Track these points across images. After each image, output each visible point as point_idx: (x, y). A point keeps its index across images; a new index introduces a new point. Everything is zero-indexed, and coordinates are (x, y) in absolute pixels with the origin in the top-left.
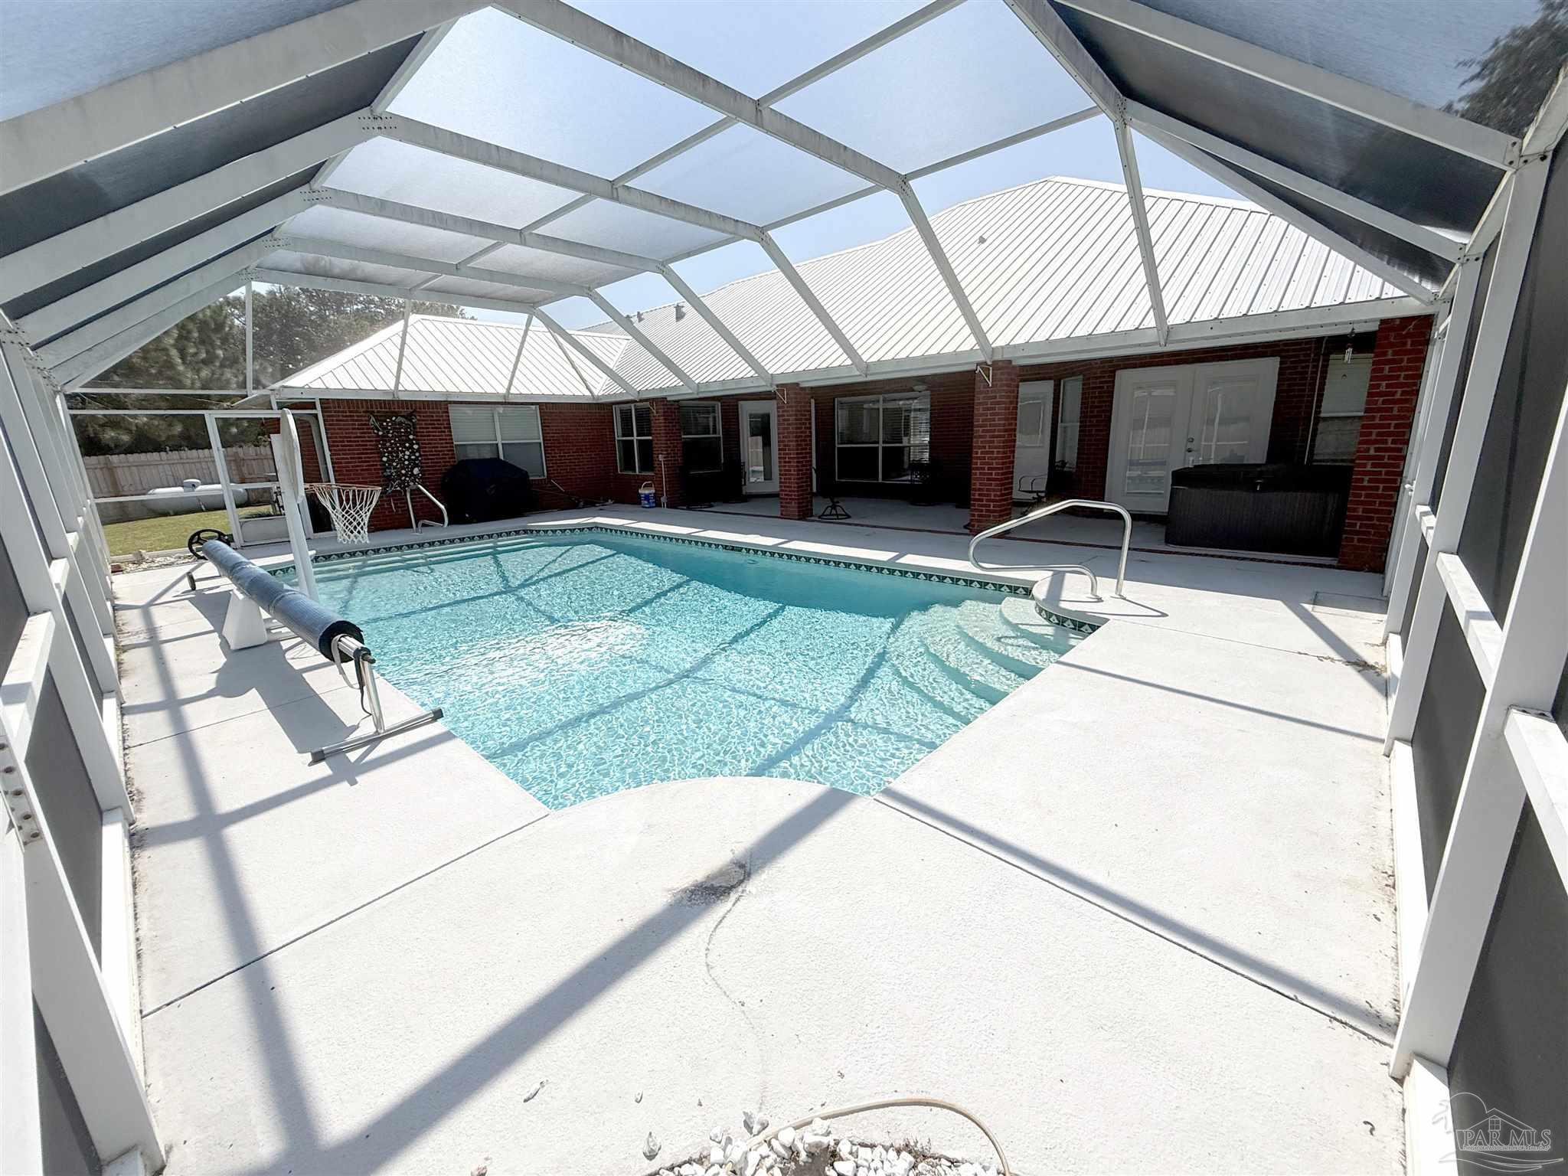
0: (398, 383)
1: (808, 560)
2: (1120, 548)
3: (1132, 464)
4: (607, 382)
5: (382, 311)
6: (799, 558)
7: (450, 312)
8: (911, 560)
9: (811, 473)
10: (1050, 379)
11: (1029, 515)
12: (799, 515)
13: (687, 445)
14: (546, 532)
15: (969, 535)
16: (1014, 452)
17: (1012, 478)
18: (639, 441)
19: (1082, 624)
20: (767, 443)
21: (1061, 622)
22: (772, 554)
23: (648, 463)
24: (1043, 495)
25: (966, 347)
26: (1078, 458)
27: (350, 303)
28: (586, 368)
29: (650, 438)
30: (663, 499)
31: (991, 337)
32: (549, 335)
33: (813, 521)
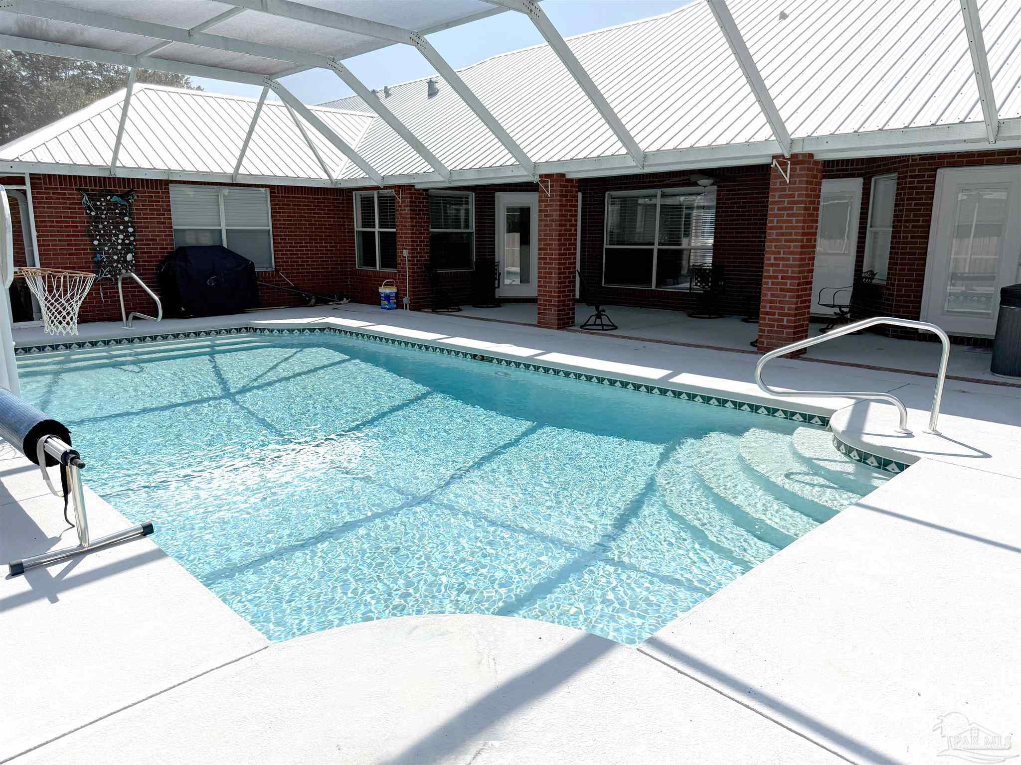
0: (115, 158)
1: (567, 374)
2: (936, 376)
3: (955, 277)
4: (347, 165)
5: (100, 78)
6: (557, 372)
7: (174, 81)
8: (687, 379)
9: (574, 277)
10: (859, 176)
11: (830, 332)
12: (559, 324)
13: (435, 238)
14: (271, 331)
15: (757, 353)
16: (813, 258)
17: (811, 289)
18: (381, 233)
19: (887, 463)
20: (525, 241)
21: (863, 458)
22: (527, 366)
23: (390, 258)
24: (846, 310)
25: (760, 138)
26: (889, 269)
27: (66, 68)
28: (325, 149)
29: (394, 230)
30: (406, 300)
31: (790, 127)
32: (285, 110)
33: (575, 331)
